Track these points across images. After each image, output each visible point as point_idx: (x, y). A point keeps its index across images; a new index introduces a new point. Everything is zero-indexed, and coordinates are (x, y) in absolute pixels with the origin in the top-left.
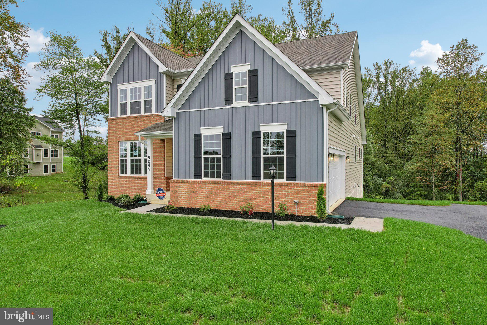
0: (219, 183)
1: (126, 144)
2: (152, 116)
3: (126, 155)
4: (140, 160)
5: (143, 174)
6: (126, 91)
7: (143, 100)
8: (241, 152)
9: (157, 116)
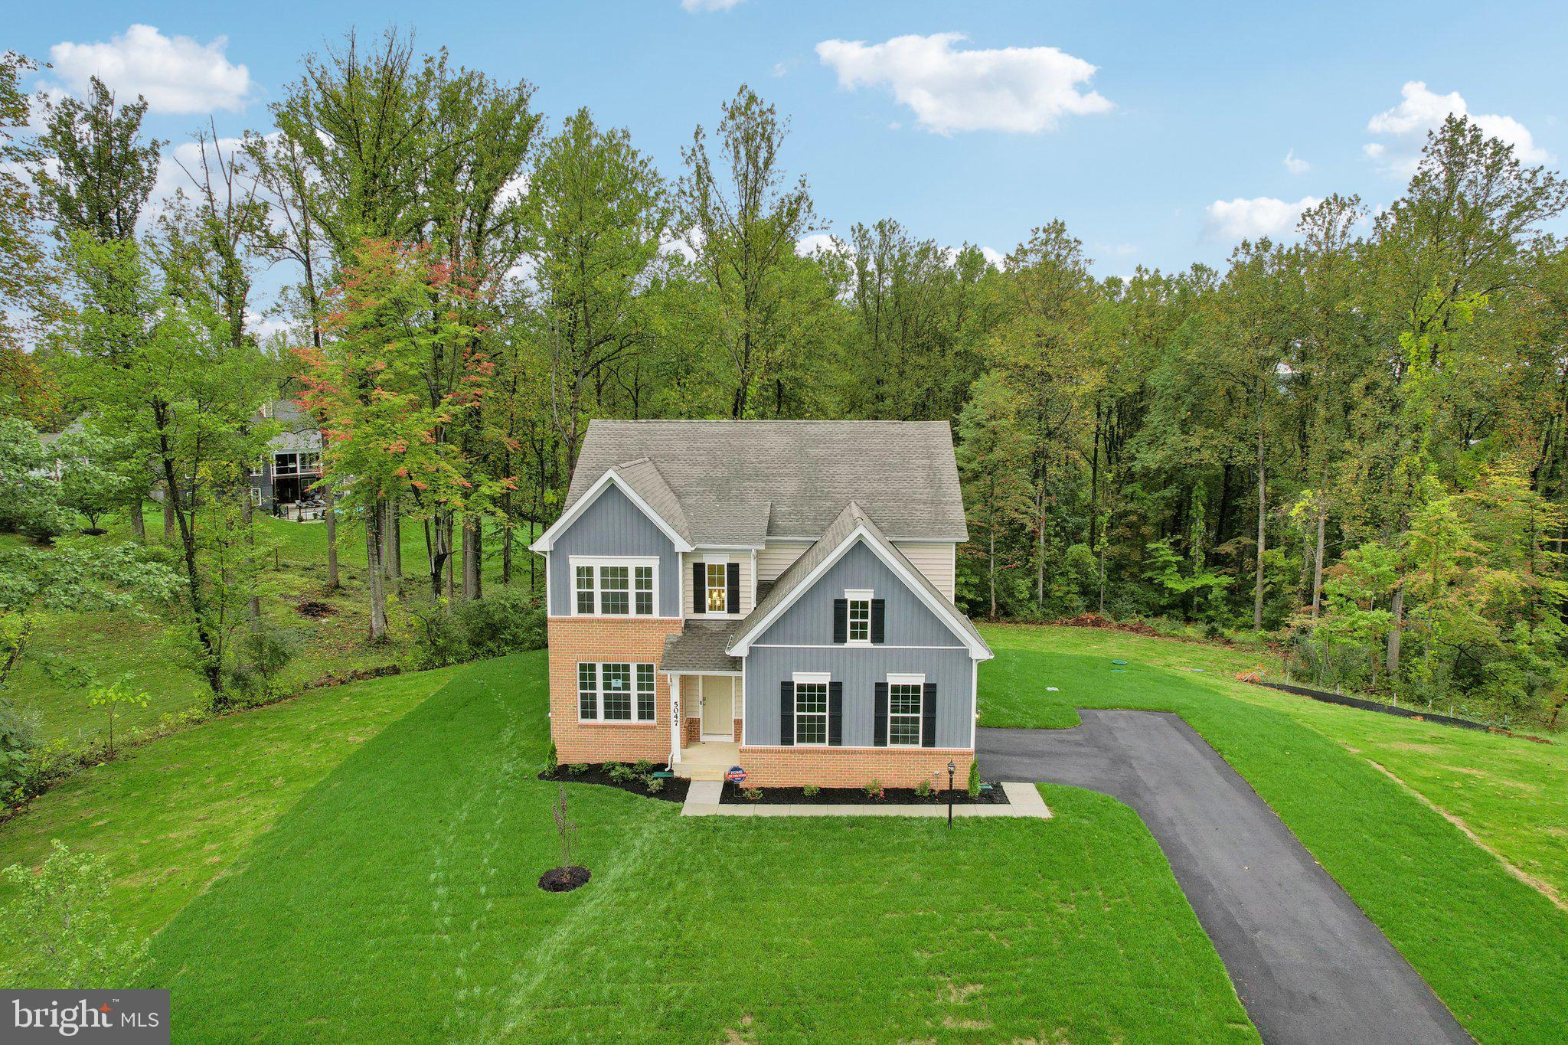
0: (824, 752)
1: (592, 667)
2: (654, 622)
3: (593, 686)
4: (627, 697)
5: (634, 719)
6: (590, 570)
7: (632, 591)
8: (858, 709)
9: (668, 622)
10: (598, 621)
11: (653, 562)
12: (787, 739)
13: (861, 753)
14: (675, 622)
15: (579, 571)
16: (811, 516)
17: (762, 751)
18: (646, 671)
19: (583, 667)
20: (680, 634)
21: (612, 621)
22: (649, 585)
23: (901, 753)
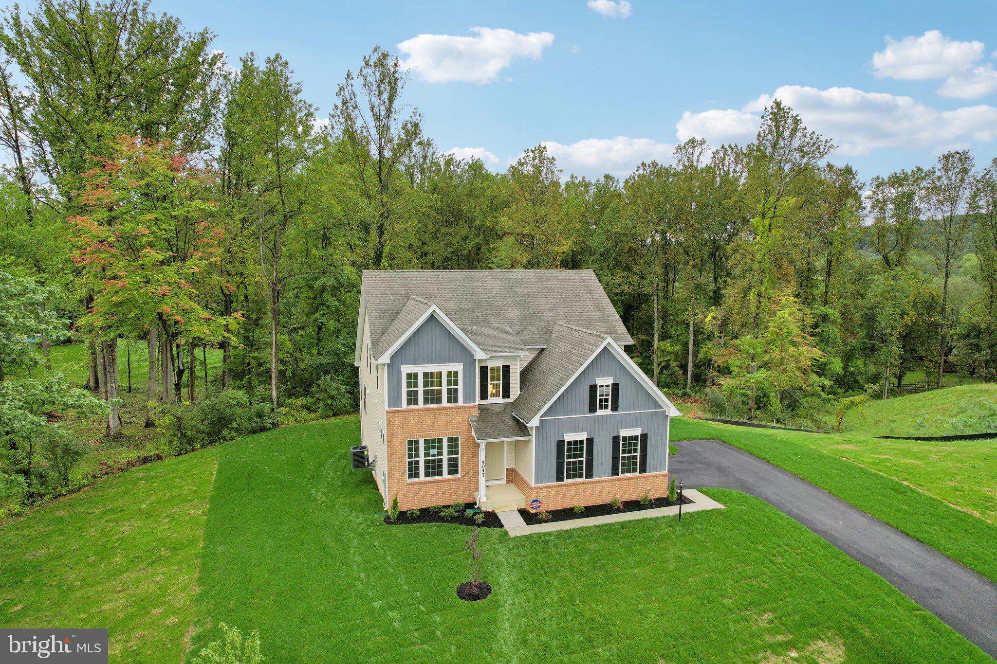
0: (583, 484)
1: (417, 442)
2: (460, 408)
3: (417, 456)
4: (440, 461)
5: (445, 475)
6: (416, 375)
7: (444, 388)
8: (603, 455)
9: (469, 407)
10: (422, 410)
11: (459, 367)
12: (560, 478)
13: (605, 481)
14: (473, 407)
15: (409, 376)
16: (536, 331)
17: (546, 487)
18: (453, 442)
19: (410, 443)
20: (477, 415)
21: (432, 409)
22: (456, 383)
23: (628, 479)
